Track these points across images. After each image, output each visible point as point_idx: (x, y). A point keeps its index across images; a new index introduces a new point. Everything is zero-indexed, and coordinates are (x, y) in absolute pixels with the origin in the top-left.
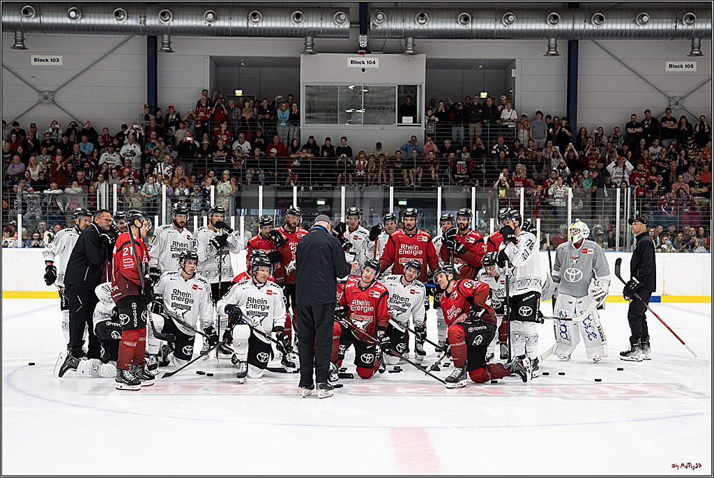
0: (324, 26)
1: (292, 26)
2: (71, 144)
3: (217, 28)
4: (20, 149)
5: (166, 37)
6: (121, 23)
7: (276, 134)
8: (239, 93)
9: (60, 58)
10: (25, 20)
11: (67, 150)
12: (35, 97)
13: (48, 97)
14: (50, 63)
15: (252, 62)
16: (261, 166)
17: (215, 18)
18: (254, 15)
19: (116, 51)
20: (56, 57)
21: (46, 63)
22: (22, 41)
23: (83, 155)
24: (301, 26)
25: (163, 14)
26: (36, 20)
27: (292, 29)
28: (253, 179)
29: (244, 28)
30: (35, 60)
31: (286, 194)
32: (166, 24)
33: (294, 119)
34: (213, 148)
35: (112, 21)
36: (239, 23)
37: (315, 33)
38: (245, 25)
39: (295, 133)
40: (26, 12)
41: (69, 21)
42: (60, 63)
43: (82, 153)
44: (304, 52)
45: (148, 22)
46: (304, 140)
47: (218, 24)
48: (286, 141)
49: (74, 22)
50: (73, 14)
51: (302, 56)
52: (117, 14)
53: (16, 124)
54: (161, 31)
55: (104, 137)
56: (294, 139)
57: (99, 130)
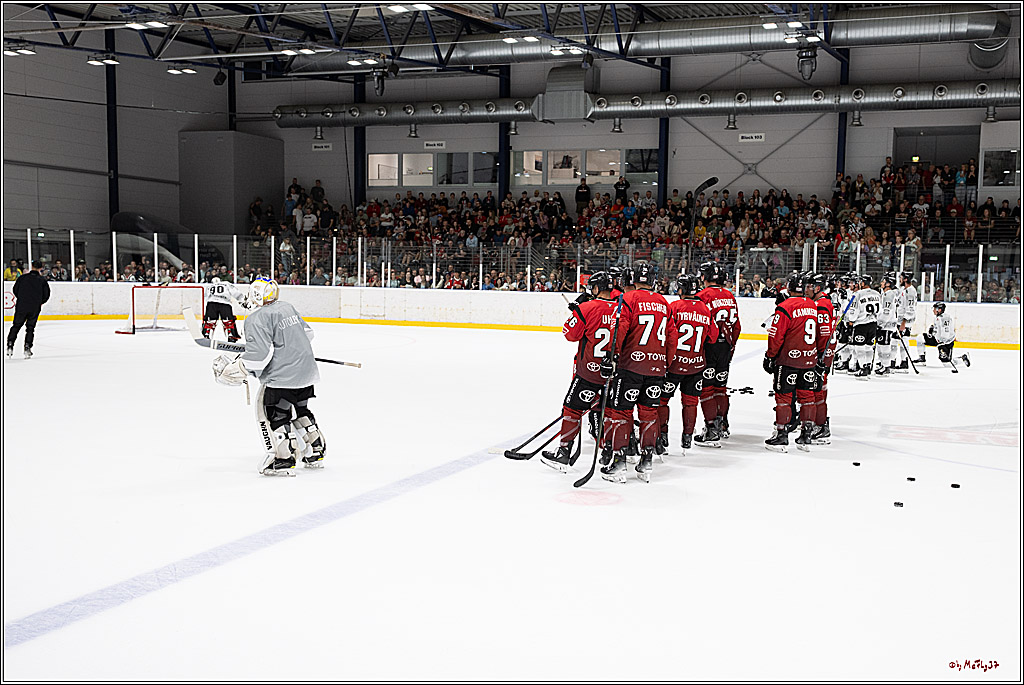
0: (1007, 95)
1: (975, 97)
2: (770, 208)
3: (904, 103)
4: (730, 213)
5: (857, 113)
6: (818, 102)
7: (954, 196)
8: (916, 159)
9: (763, 135)
10: (738, 105)
11: (767, 214)
12: (741, 169)
13: (751, 169)
14: (754, 140)
15: (931, 132)
16: (942, 226)
17: (904, 94)
18: (941, 90)
19: (812, 127)
20: (759, 135)
21: (751, 140)
22: (734, 123)
23: (782, 218)
24: (984, 97)
25: (857, 93)
26: (747, 105)
27: (975, 100)
28: (933, 237)
29: (929, 101)
30: (743, 138)
31: (972, 252)
32: (858, 101)
33: (973, 181)
34: (895, 209)
35: (811, 102)
36: (926, 97)
37: (997, 103)
38: (930, 98)
39: (973, 195)
40: (740, 98)
41: (774, 103)
42: (763, 139)
43: (780, 216)
44: (985, 121)
45: (842, 101)
46: (981, 200)
47: (905, 99)
48: (963, 203)
49: (778, 104)
50: (778, 98)
51: (983, 124)
52: (816, 95)
53: (726, 192)
54: (852, 108)
55: (797, 201)
56: (971, 201)
57: (794, 197)
